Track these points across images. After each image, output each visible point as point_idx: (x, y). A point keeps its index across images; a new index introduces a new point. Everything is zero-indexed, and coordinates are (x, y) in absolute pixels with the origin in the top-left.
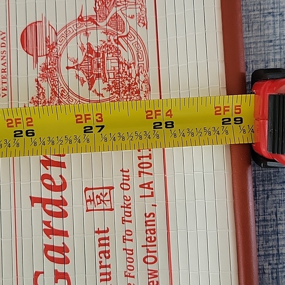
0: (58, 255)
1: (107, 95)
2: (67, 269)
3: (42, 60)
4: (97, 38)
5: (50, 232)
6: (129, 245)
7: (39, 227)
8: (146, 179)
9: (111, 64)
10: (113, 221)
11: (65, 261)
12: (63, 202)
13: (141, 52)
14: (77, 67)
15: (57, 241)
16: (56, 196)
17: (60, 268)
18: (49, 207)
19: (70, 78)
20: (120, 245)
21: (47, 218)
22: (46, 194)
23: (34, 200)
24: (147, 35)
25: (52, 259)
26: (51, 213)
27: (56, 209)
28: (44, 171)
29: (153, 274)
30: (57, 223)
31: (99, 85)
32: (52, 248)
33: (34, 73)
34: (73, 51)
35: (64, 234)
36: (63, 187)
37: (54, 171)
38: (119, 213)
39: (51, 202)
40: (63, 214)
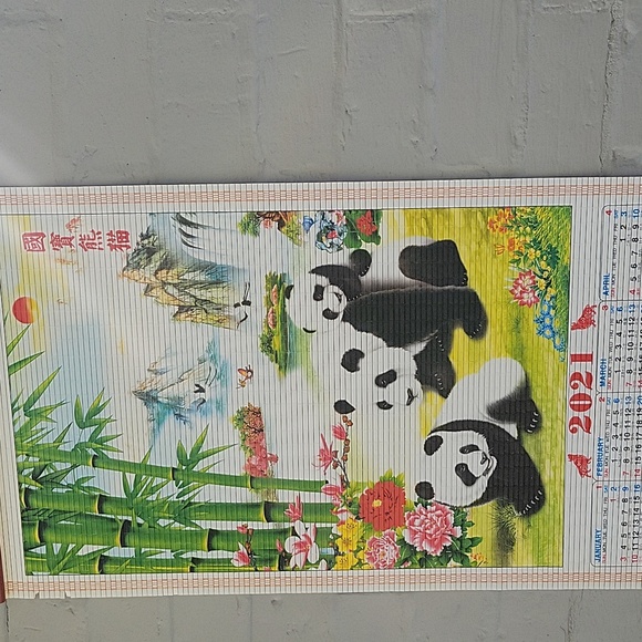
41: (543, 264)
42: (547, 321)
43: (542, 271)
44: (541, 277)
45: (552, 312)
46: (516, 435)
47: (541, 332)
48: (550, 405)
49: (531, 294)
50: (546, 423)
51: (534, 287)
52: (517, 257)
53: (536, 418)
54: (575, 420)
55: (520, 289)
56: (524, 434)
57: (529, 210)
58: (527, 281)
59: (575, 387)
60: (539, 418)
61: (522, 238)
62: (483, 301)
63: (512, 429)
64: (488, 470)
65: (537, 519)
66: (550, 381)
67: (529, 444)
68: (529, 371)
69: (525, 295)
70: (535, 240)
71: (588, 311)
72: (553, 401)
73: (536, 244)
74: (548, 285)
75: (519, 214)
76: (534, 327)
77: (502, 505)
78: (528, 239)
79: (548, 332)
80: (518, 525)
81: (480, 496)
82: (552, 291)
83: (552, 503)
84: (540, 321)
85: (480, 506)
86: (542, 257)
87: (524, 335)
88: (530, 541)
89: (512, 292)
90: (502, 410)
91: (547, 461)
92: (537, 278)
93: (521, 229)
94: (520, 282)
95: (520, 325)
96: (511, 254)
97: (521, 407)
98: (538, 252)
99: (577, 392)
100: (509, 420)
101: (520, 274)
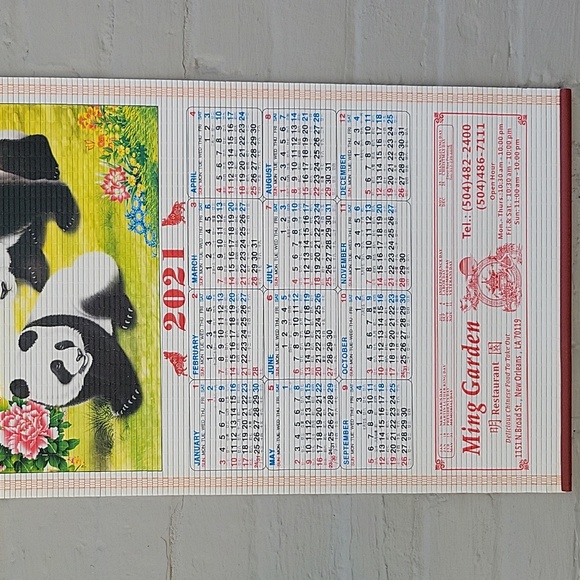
0: (474, 374)
1: (500, 297)
2: (479, 381)
4: (497, 268)
5: (471, 363)
6: (508, 371)
7: (465, 360)
8: (518, 340)
9: (503, 282)
10: (501, 359)
11: (477, 377)
12: (477, 349)
13: (518, 277)
14: (487, 282)
15: (474, 367)
16: (474, 345)
17: (475, 380)
18: (470, 351)
19: (484, 288)
20: (504, 371)
21: (470, 356)
22: (470, 344)
23: (463, 347)
24: (522, 268)
25: (471, 376)
26: (472, 354)
27: (474, 352)
28: (469, 333)
29: (519, 385)
30: (474, 359)
31: (497, 291)
32: (471, 371)
33: (466, 284)
34: (485, 274)
35: (477, 364)
36: (477, 342)
37: (474, 333)
38: (504, 355)
39: (471, 348)
40: (477, 355)
41: (133, 161)
42: (138, 216)
43: (132, 168)
44: (131, 174)
45: (143, 208)
46: (110, 331)
47: (132, 228)
48: (144, 301)
49: (122, 190)
50: (141, 319)
51: (125, 183)
52: (106, 154)
53: (130, 314)
54: (169, 317)
55: (111, 184)
56: (119, 331)
57: (117, 109)
58: (117, 177)
59: (168, 283)
60: (134, 315)
61: (111, 135)
62: (75, 194)
63: (106, 325)
64: (84, 367)
65: (135, 419)
66: (143, 277)
67: (124, 340)
68: (123, 267)
69: (116, 191)
70: (124, 138)
71: (177, 207)
72: (147, 297)
73: (125, 141)
74: (139, 181)
75: (107, 112)
76: (126, 222)
77: (99, 404)
78: (117, 137)
79: (139, 228)
80: (115, 426)
81: (76, 395)
82: (142, 188)
83: (149, 403)
84: (131, 216)
85: (76, 406)
86: (131, 154)
87: (115, 229)
88: (128, 443)
89: (103, 187)
90: (96, 305)
91: (143, 359)
92: (127, 175)
93: (110, 126)
94: (111, 177)
95: (112, 220)
96: (102, 150)
97: (114, 303)
98: (128, 149)
99: (170, 288)
100: (104, 315)
101: (111, 170)
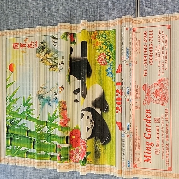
0: (149, 131)
1: (159, 99)
2: (151, 133)
3: (147, 92)
4: (158, 88)
5: (147, 126)
6: (163, 130)
7: (145, 125)
8: (167, 117)
9: (161, 93)
10: (160, 125)
11: (150, 132)
12: (150, 120)
13: (167, 91)
14: (154, 94)
15: (149, 128)
16: (149, 119)
17: (149, 133)
18: (147, 121)
19: (152, 96)
20: (161, 129)
21: (147, 123)
22: (147, 119)
23: (144, 119)
24: (168, 88)
25: (148, 131)
26: (148, 122)
27: (149, 122)
28: (147, 114)
29: (167, 136)
30: (149, 124)
31: (158, 97)
32: (148, 129)
33: (145, 95)
34: (153, 90)
35: (150, 126)
36: (150, 118)
37: (148, 114)
38: (161, 123)
39: (148, 120)
40: (150, 123)
